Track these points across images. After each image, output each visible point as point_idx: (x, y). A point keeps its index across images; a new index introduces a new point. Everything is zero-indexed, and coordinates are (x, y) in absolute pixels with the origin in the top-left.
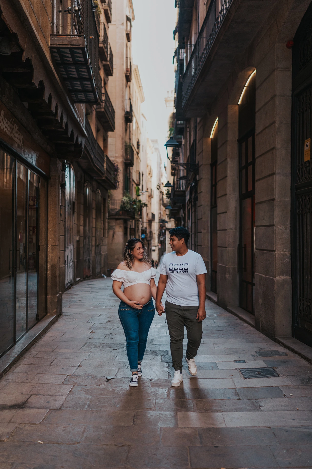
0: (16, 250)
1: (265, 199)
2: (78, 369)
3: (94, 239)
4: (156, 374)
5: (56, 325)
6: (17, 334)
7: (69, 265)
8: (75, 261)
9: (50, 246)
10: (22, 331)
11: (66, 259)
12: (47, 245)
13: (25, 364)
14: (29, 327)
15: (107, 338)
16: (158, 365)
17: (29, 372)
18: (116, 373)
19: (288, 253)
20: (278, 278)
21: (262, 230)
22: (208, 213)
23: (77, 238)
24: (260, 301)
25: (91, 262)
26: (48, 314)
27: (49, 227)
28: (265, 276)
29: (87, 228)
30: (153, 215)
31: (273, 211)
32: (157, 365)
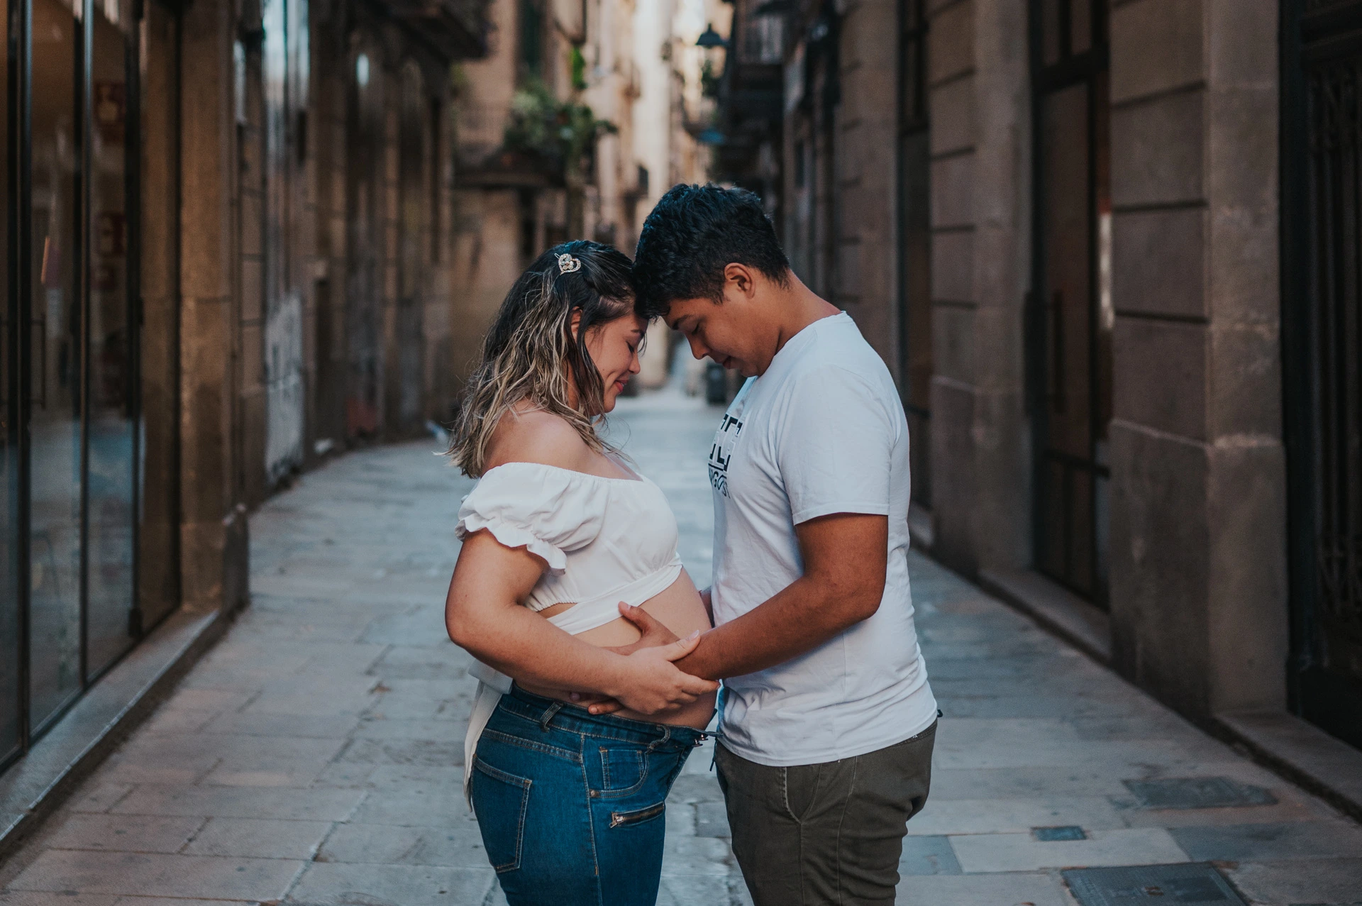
0: (27, 322)
1: (1160, 83)
2: (310, 874)
3: (391, 273)
4: (674, 898)
5: (222, 656)
6: (36, 702)
7: (281, 386)
8: (312, 366)
9: (189, 304)
10: (61, 688)
11: (270, 359)
12: (177, 297)
13: (67, 846)
14: (94, 669)
15: (446, 715)
16: (681, 850)
17: (83, 890)
18: (485, 893)
19: (1268, 331)
20: (1221, 443)
21: (1143, 227)
22: (888, 156)
23: (319, 270)
24: (1138, 548)
25: (380, 370)
26: (187, 607)
27: (186, 218)
28: (1155, 434)
29: (362, 225)
30: (643, 174)
31: (1197, 138)
32: (675, 851)
